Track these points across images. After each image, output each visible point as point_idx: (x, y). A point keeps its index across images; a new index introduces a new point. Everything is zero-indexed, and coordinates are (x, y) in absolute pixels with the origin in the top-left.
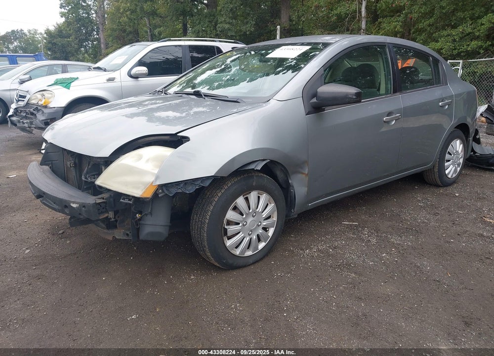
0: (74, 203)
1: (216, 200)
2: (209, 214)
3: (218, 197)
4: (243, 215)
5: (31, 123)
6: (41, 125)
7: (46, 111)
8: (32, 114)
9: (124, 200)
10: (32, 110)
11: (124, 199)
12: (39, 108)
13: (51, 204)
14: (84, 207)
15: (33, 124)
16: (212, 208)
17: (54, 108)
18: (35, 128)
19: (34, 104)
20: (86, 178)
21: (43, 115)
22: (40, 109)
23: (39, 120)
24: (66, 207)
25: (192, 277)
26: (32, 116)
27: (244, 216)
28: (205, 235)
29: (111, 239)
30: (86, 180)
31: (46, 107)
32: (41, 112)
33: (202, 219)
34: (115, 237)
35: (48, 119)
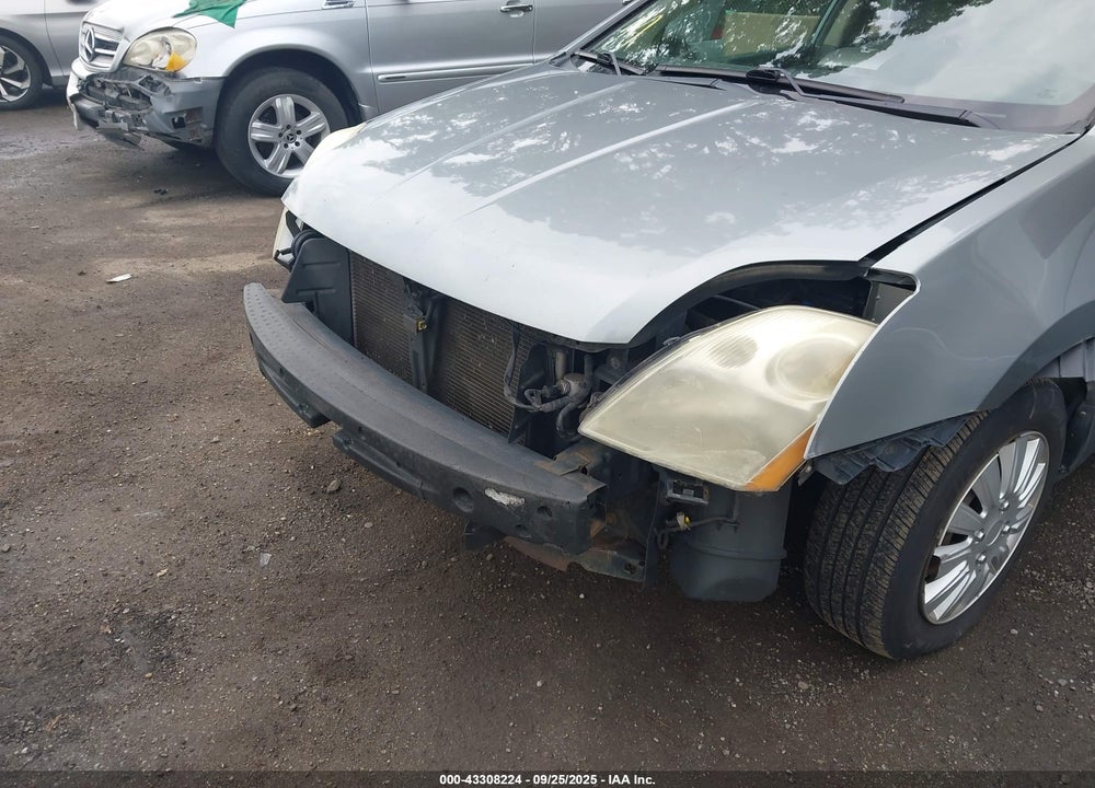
0: (499, 489)
1: (935, 476)
2: (911, 521)
3: (941, 469)
4: (979, 510)
5: (137, 120)
6: (164, 125)
7: (176, 87)
8: (136, 94)
9: (681, 493)
10: (136, 83)
11: (678, 489)
12: (156, 79)
13: (386, 465)
14: (544, 509)
15: (142, 124)
16: (919, 502)
17: (197, 79)
18: (148, 134)
19: (139, 68)
20: (521, 397)
21: (169, 100)
22: (160, 83)
23: (160, 115)
24: (460, 492)
25: (803, 686)
26: (137, 102)
27: (983, 515)
28: (885, 583)
29: (564, 569)
30: (523, 406)
31: (174, 76)
32: (163, 90)
33: (879, 533)
34: (580, 567)
35: (182, 112)
